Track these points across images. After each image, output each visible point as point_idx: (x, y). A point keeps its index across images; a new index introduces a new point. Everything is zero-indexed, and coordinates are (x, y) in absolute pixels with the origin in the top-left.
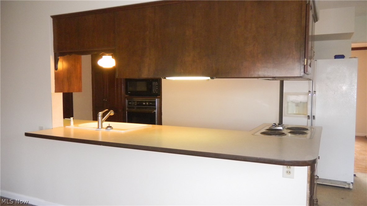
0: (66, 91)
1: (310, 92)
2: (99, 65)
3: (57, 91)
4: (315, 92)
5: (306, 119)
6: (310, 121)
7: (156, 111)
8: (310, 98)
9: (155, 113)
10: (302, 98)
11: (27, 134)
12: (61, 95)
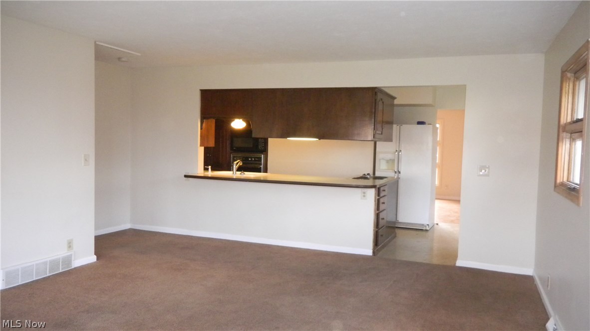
0: (206, 146)
1: (397, 151)
2: (234, 128)
3: (201, 146)
4: (401, 151)
5: (394, 173)
6: (397, 175)
7: (262, 166)
8: (396, 156)
9: (261, 168)
10: (390, 156)
11: (186, 176)
12: (203, 148)
